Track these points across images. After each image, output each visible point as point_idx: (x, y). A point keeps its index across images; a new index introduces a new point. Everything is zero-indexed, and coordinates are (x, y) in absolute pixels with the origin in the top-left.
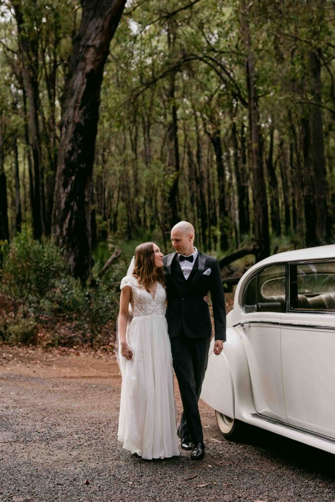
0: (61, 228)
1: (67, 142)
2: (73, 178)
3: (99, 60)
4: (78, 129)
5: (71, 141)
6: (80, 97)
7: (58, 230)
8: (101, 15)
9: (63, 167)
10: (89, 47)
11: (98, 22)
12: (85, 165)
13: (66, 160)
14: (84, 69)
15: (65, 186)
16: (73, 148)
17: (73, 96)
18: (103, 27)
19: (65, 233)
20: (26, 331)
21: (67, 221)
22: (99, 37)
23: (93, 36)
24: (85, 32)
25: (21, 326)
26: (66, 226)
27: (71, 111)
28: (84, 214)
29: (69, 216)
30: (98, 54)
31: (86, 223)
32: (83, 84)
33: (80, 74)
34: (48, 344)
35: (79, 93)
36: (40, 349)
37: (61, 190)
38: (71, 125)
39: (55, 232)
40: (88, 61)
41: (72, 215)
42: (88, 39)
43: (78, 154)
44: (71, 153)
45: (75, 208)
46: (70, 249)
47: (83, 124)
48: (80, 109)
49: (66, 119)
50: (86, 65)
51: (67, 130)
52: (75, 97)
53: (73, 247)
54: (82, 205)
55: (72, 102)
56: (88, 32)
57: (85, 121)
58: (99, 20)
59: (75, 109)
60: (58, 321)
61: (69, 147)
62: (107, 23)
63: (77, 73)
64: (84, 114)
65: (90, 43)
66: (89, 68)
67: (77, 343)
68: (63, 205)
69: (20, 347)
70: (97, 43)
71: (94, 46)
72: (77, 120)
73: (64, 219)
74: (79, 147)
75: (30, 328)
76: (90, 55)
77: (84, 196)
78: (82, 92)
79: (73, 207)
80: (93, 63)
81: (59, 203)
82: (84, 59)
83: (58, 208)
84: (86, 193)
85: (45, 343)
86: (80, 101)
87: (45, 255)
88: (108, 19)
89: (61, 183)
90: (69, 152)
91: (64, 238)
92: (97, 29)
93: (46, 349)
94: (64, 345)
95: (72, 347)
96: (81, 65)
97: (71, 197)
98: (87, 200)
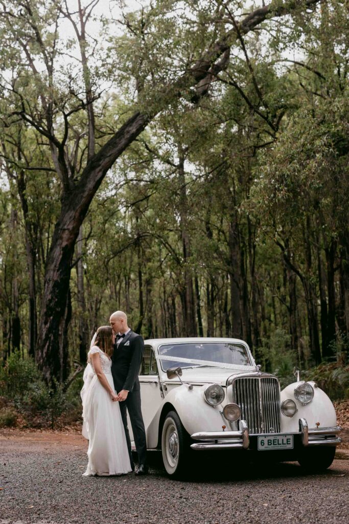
0: (42, 352)
1: (48, 293)
2: (52, 318)
3: (71, 239)
4: (56, 285)
5: (51, 292)
6: (58, 263)
7: (40, 354)
8: (74, 209)
9: (45, 310)
10: (65, 230)
11: (72, 213)
12: (60, 309)
13: (47, 306)
14: (61, 244)
15: (46, 323)
16: (52, 297)
17: (53, 262)
18: (75, 216)
19: (44, 355)
20: (10, 418)
21: (46, 347)
22: (72, 223)
23: (68, 222)
24: (63, 220)
25: (7, 414)
26: (45, 350)
27: (52, 273)
28: (58, 342)
29: (47, 344)
30: (71, 235)
31: (59, 349)
32: (60, 254)
33: (59, 248)
34: (24, 427)
35: (57, 260)
36: (18, 430)
37: (43, 326)
38: (51, 282)
39: (38, 355)
40: (64, 239)
41: (49, 343)
42: (64, 225)
43: (56, 302)
44: (50, 301)
45: (52, 338)
46: (48, 367)
47: (59, 281)
48: (58, 271)
49: (48, 278)
50: (62, 241)
51: (48, 285)
52: (54, 263)
53: (49, 365)
54: (57, 336)
55: (52, 267)
56: (65, 220)
57: (61, 279)
58: (72, 212)
59: (54, 271)
60: (36, 415)
61: (49, 297)
62: (77, 214)
63: (56, 247)
64: (60, 275)
65: (66, 227)
66: (64, 244)
67: (44, 426)
68: (44, 336)
69: (5, 428)
70: (71, 227)
71: (68, 229)
72: (55, 279)
73: (44, 346)
74: (56, 297)
75: (12, 416)
76: (66, 235)
77: (58, 330)
78: (59, 260)
79: (50, 338)
80: (68, 240)
81: (41, 335)
82: (61, 238)
83: (40, 338)
84: (60, 328)
85: (22, 426)
86: (57, 266)
87: (26, 368)
88: (78, 211)
89: (43, 321)
90: (49, 300)
91: (44, 359)
92: (71, 218)
93: (22, 429)
94: (35, 427)
95: (40, 429)
96: (59, 242)
97: (49, 331)
98: (60, 333)
